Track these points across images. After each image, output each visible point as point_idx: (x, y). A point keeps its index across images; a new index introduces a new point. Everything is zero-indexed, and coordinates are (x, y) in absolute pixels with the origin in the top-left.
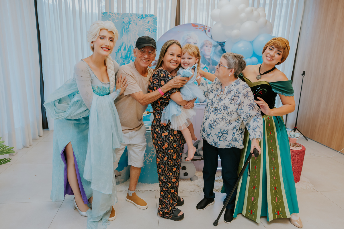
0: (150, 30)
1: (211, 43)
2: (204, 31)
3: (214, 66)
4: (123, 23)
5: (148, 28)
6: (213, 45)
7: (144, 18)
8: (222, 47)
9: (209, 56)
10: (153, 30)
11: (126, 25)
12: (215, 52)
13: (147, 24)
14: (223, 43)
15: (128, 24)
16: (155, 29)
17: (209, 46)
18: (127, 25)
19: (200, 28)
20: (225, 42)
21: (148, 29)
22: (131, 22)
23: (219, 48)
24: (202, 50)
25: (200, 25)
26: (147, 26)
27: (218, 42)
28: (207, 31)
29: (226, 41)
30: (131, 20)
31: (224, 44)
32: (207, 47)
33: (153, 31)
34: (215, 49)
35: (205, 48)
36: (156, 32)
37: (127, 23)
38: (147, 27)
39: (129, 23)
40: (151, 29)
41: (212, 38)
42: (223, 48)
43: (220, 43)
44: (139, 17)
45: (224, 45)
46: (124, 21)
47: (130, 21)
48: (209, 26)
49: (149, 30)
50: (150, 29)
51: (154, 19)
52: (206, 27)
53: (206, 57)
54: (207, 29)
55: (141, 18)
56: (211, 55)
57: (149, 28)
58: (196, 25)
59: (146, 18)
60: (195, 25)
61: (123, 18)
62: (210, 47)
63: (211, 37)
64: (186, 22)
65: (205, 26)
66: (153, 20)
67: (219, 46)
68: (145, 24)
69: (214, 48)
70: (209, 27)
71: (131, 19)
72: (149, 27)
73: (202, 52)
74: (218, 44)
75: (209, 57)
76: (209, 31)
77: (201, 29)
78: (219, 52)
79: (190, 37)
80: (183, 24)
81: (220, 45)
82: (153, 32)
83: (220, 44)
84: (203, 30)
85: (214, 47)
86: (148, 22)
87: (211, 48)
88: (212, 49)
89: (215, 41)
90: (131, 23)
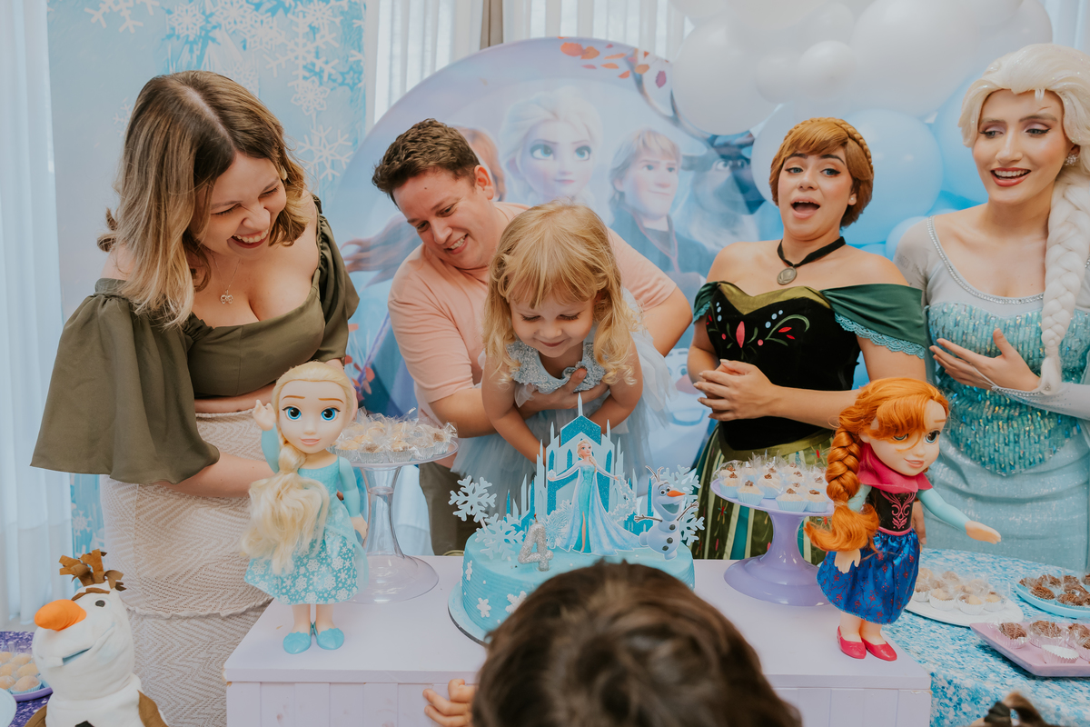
0: (325, 78)
1: (674, 147)
2: (631, 80)
3: (694, 274)
4: (169, 37)
5: (314, 65)
6: (687, 158)
7: (287, 11)
8: (734, 168)
9: (664, 221)
10: (342, 74)
11: (187, 47)
12: (696, 199)
13: (305, 45)
14: (742, 146)
15: (195, 42)
16: (351, 68)
17: (664, 163)
18: (191, 51)
19: (606, 66)
20: (751, 144)
21: (310, 71)
22: (216, 34)
23: (721, 173)
24: (620, 188)
25: (610, 46)
26: (309, 52)
27: (711, 141)
28: (649, 79)
29: (755, 135)
30: (214, 20)
31: (745, 152)
32: (649, 168)
33: (340, 80)
34: (696, 182)
35: (638, 172)
36: (355, 84)
37: (191, 39)
38: (304, 58)
39: (206, 38)
40: (328, 69)
41: (675, 119)
42: (744, 174)
43: (726, 145)
44: (258, 6)
45: (748, 161)
46: (173, 29)
47: (209, 26)
48: (660, 51)
49: (316, 74)
50: (322, 71)
51: (342, 13)
52: (641, 60)
53: (648, 224)
54: (646, 67)
55: (273, 11)
56: (675, 216)
57: (319, 64)
58: (585, 47)
59: (300, 7)
60: (581, 49)
61: (169, 12)
62: (670, 170)
63: (670, 113)
64: (538, 30)
65: (635, 51)
66: (338, 20)
67: (721, 165)
68: (296, 44)
69: (690, 175)
70: (657, 59)
71: (212, 14)
72: (317, 57)
73: (622, 194)
74: (713, 151)
75: (662, 226)
76: (661, 79)
77: (615, 67)
78: (720, 194)
79: (555, 114)
80: (524, 37)
81: (725, 158)
82: (342, 84)
83: (725, 151)
84: (624, 76)
85: (690, 168)
86: (314, 29)
87: (673, 177)
88: (681, 182)
89: (693, 136)
90: (214, 40)
